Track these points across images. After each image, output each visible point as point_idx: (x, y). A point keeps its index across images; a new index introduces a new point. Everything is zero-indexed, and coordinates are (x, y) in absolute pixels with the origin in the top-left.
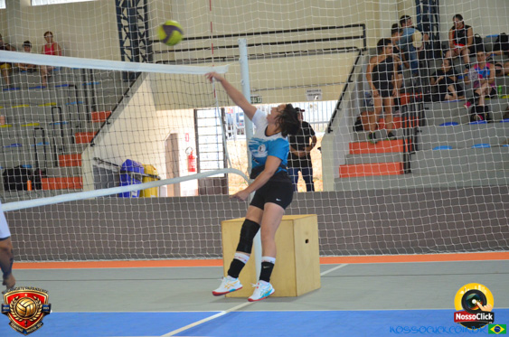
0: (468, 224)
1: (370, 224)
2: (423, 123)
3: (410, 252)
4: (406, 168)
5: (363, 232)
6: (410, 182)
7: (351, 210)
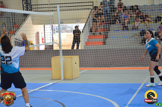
0: (121, 59)
1: (94, 59)
2: (109, 30)
3: (105, 67)
4: (104, 43)
5: (92, 61)
6: (105, 47)
7: (88, 55)
